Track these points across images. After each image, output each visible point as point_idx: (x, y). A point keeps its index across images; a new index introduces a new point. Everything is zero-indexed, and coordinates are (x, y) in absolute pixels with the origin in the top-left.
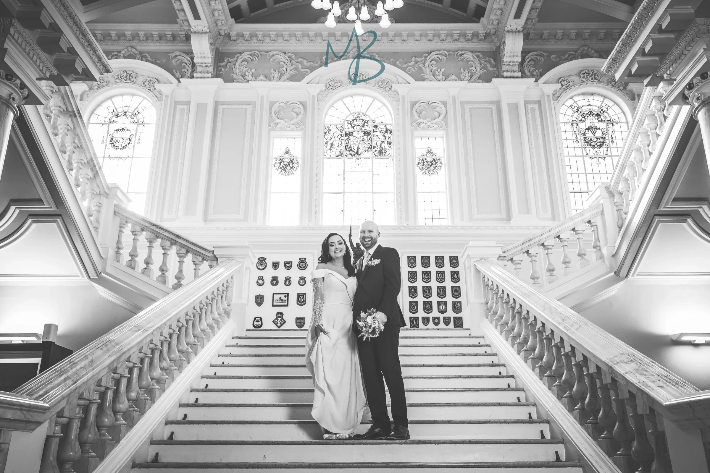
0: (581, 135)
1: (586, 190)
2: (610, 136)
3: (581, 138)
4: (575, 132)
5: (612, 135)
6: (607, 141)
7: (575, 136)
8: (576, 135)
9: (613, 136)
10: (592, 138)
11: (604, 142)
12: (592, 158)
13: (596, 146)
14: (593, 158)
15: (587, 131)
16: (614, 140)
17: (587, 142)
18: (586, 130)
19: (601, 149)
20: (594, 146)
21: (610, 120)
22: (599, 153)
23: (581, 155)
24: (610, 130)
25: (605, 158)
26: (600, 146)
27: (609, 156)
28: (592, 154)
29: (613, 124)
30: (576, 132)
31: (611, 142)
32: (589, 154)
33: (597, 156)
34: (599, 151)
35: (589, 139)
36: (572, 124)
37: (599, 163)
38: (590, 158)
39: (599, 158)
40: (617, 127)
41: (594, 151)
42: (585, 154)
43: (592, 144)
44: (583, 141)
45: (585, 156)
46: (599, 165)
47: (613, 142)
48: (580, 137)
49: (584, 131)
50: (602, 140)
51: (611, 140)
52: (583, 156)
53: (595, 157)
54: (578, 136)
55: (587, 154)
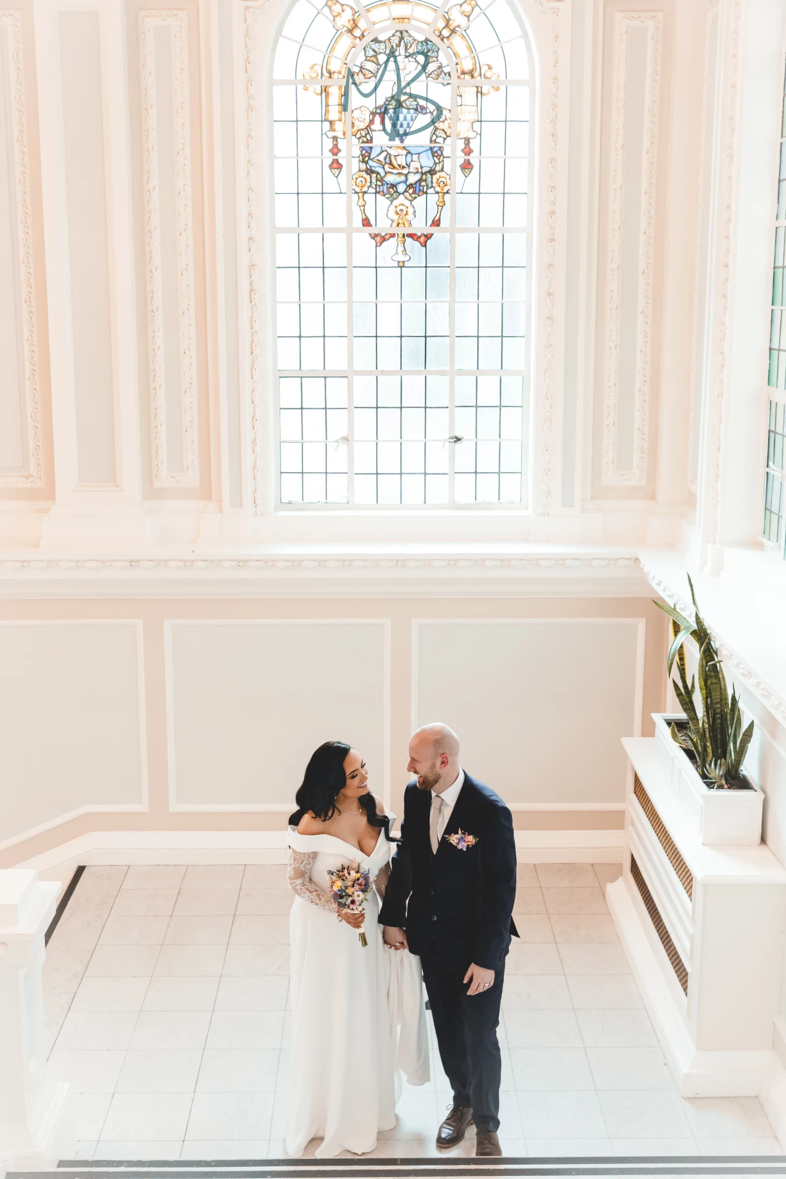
0: (355, 140)
1: (345, 367)
2: (461, 144)
3: (351, 149)
4: (331, 123)
5: (467, 141)
6: (447, 163)
7: (329, 144)
8: (335, 138)
9: (474, 145)
10: (393, 152)
11: (432, 172)
12: (380, 239)
13: (401, 188)
14: (384, 239)
15: (378, 119)
16: (474, 159)
17: (370, 171)
18: (373, 114)
19: (420, 201)
20: (393, 186)
21: (471, 73)
22: (410, 216)
23: (344, 224)
24: (468, 114)
25: (428, 237)
26: (417, 189)
27: (445, 230)
28: (383, 225)
29: (479, 92)
30: (339, 126)
31: (459, 169)
32: (372, 222)
33: (401, 230)
34: (411, 210)
35: (381, 158)
36: (325, 90)
37: (401, 258)
38: (374, 237)
39: (409, 240)
40: (493, 105)
41: (392, 208)
42: (358, 222)
43: (390, 179)
44: (356, 165)
45: (357, 230)
46: (402, 266)
47: (467, 166)
48: (349, 147)
49: (367, 117)
50: (427, 162)
51: (461, 161)
52: (349, 231)
53: (393, 236)
54: (342, 144)
55: (366, 223)
